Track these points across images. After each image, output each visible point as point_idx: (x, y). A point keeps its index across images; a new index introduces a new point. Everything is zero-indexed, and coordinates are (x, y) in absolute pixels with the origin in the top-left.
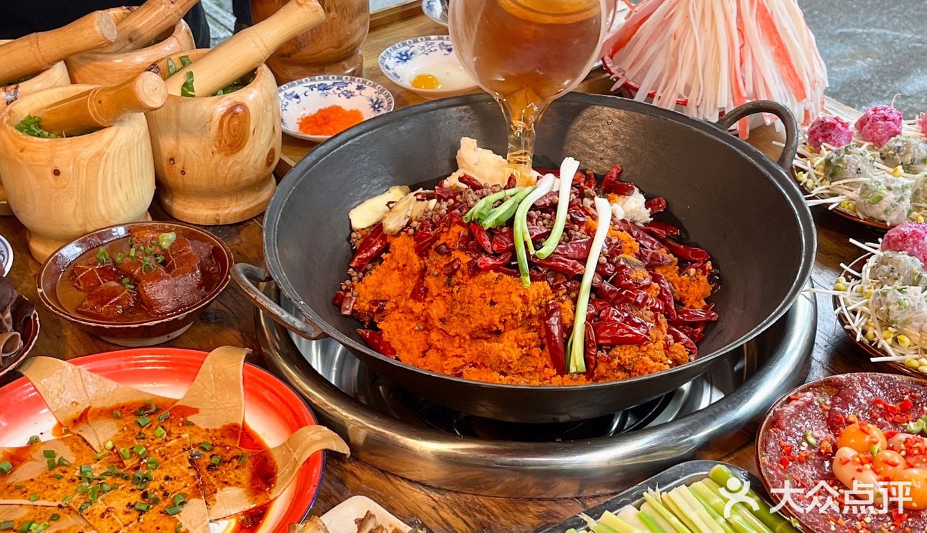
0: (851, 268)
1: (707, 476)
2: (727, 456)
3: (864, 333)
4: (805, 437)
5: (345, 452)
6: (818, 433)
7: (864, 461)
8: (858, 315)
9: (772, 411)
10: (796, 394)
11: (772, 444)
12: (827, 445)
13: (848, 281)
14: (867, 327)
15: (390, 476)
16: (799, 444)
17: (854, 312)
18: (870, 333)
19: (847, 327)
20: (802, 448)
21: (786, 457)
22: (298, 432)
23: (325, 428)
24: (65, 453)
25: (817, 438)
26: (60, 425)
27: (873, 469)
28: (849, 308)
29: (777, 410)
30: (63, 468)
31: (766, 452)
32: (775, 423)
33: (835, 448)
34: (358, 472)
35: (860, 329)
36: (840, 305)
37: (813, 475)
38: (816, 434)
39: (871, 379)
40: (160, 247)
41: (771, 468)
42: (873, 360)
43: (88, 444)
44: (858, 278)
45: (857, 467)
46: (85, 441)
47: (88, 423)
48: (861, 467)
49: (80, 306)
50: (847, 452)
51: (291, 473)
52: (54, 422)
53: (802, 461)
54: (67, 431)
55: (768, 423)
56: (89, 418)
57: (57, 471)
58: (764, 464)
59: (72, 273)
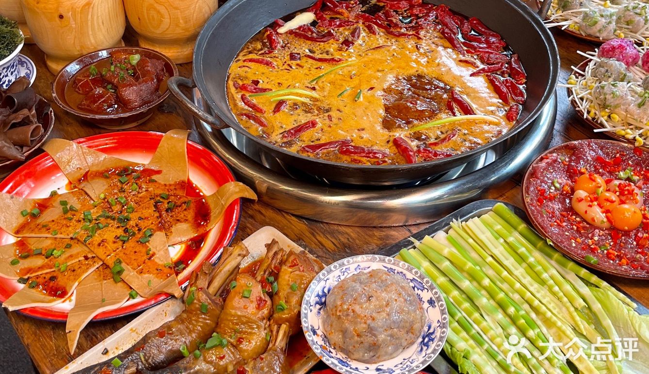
0: (578, 69)
1: (491, 210)
2: (501, 196)
3: (589, 112)
4: (553, 183)
5: (255, 198)
6: (561, 180)
7: (593, 199)
8: (584, 101)
9: (531, 167)
10: (546, 155)
11: (532, 189)
12: (568, 188)
13: (577, 78)
14: (590, 109)
15: (284, 213)
16: (550, 188)
17: (582, 99)
18: (593, 111)
19: (577, 109)
20: (551, 191)
21: (542, 197)
22: (223, 186)
23: (241, 184)
24: (74, 202)
25: (560, 184)
26: (70, 183)
27: (599, 205)
28: (579, 96)
29: (534, 165)
30: (73, 212)
31: (528, 194)
32: (533, 174)
33: (573, 190)
34: (263, 211)
35: (586, 110)
36: (572, 94)
37: (559, 208)
38: (560, 181)
39: (594, 143)
40: (130, 64)
41: (532, 205)
42: (595, 131)
43: (88, 196)
44: (583, 76)
45: (588, 204)
46: (86, 194)
47: (88, 181)
48: (591, 204)
49: (80, 104)
50: (581, 193)
51: (220, 213)
52: (66, 181)
53: (552, 199)
54: (75, 187)
55: (529, 175)
56: (89, 178)
57: (69, 215)
58: (528, 202)
59: (74, 82)
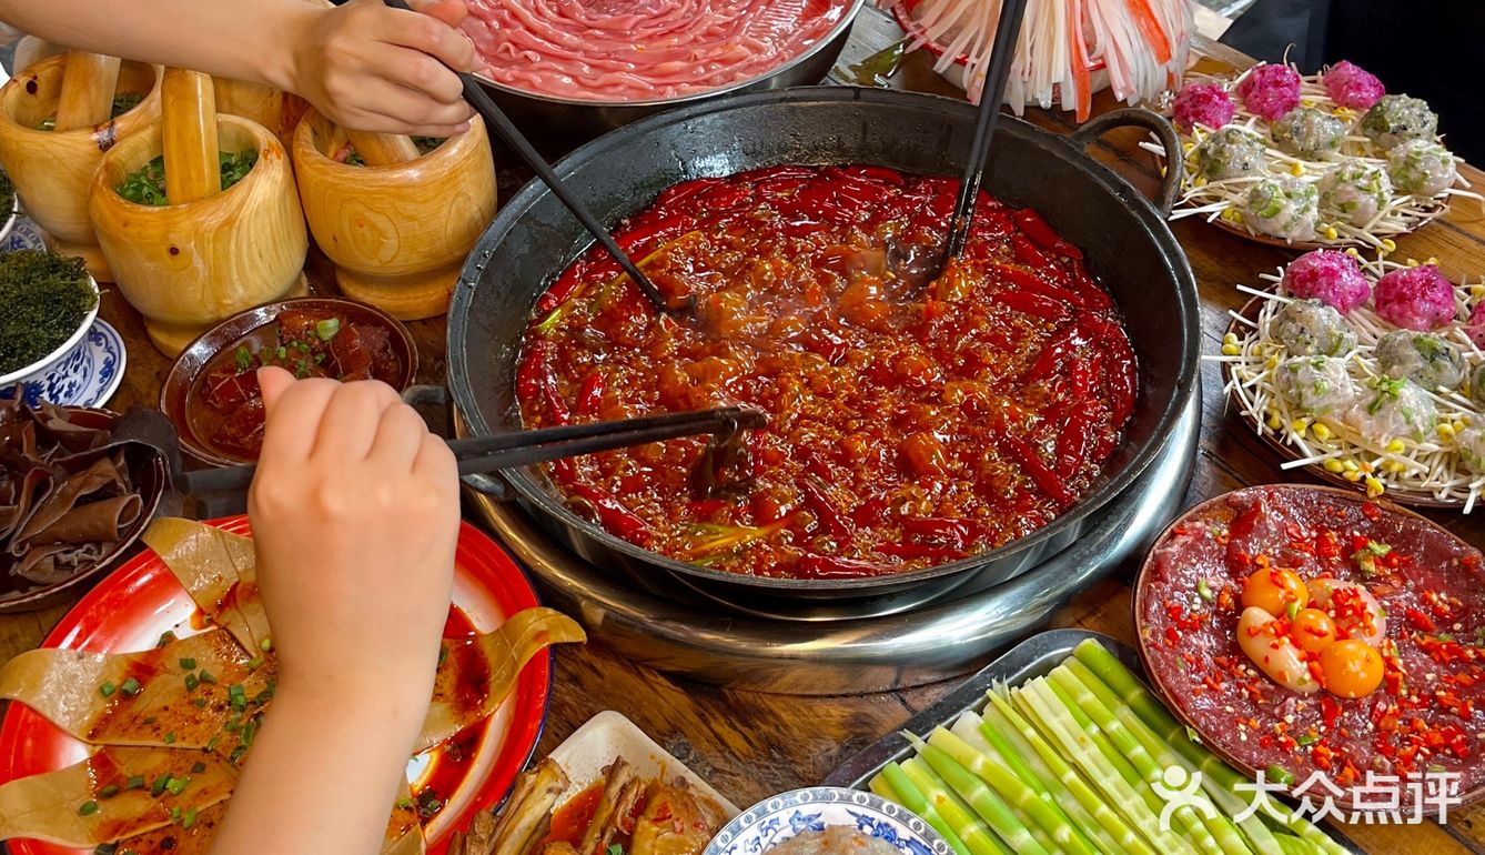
0: (1242, 315)
1: (1070, 654)
2: (1092, 613)
3: (1267, 417)
4: (1196, 589)
5: (581, 640)
6: (1211, 579)
7: (1279, 630)
8: (1258, 393)
9: (1151, 554)
10: (1181, 526)
11: (1154, 607)
12: (1227, 599)
13: (1241, 338)
14: (1270, 411)
15: (641, 669)
16: (1191, 601)
17: (1253, 388)
18: (1276, 417)
19: (1243, 413)
20: (1195, 607)
21: (1178, 622)
22: (515, 617)
24: (210, 662)
25: (1212, 589)
26: (200, 612)
27: (1296, 643)
28: (1245, 385)
29: (1157, 552)
30: (207, 687)
31: (1147, 621)
32: (1157, 573)
33: (1240, 605)
34: (599, 665)
35: (1262, 416)
36: (1232, 378)
37: (1212, 648)
38: (1213, 583)
39: (1282, 491)
40: (319, 338)
41: (1154, 645)
42: (1285, 466)
43: (238, 644)
44: (1255, 330)
45: (1271, 643)
46: (233, 638)
47: (237, 608)
48: (1276, 641)
49: (218, 436)
50: (1257, 616)
51: (509, 678)
52: (190, 609)
53: (1194, 626)
54: (211, 622)
55: (1147, 574)
56: (239, 600)
57: (198, 695)
58: (1146, 640)
59: (205, 384)
